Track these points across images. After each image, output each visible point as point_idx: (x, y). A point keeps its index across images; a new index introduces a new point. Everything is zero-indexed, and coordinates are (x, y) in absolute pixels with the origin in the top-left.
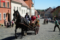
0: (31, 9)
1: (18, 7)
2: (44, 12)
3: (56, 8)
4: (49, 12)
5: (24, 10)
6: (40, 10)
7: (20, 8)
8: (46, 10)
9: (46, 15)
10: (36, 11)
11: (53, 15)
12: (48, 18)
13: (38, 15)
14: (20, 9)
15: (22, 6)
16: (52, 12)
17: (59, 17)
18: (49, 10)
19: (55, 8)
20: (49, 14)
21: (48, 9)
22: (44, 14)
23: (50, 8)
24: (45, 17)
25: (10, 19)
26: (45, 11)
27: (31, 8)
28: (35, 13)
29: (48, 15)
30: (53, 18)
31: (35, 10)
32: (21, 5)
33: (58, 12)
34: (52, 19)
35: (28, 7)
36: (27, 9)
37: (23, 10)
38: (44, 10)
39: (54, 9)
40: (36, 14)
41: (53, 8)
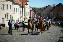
1: (7, 5)
3: (57, 6)
5: (16, 9)
6: (36, 8)
7: (11, 6)
9: (43, 14)
11: (53, 14)
13: (34, 14)
14: (11, 7)
16: (51, 11)
17: (60, 17)
19: (55, 6)
21: (47, 7)
22: (42, 13)
23: (49, 5)
26: (43, 9)
28: (30, 12)
31: (30, 8)
32: (12, 1)
33: (58, 11)
36: (20, 7)
37: (14, 9)
38: (41, 8)
40: (32, 14)
41: (52, 6)
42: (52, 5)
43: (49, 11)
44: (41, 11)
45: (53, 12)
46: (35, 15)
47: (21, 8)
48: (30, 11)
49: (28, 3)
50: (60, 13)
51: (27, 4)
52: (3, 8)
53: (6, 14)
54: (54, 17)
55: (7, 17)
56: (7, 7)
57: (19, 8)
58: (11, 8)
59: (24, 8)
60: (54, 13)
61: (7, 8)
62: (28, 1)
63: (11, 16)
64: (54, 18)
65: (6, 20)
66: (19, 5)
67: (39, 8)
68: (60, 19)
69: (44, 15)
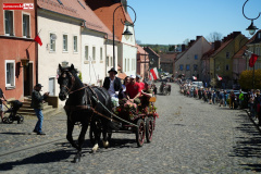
1: (65, 37)
2: (174, 56)
3: (225, 39)
4: (196, 57)
5: (94, 48)
6: (157, 45)
7: (75, 38)
8: (183, 46)
9: (181, 66)
10: (143, 52)
11: (212, 67)
13: (151, 67)
14: (75, 43)
15: (82, 33)
16: (207, 55)
17: (236, 77)
18: (194, 46)
19: (221, 38)
20: (196, 62)
21: (192, 42)
22: (177, 64)
23: (198, 37)
24: (180, 76)
25: (34, 84)
26: (180, 48)
27: (120, 38)
28: (138, 59)
29: (192, 69)
30: (213, 81)
31: (138, 45)
32: (80, 25)
33: (231, 55)
35: (110, 33)
36: (106, 43)
37: (87, 47)
38: (173, 47)
39: (217, 44)
40: (142, 65)
41: (211, 40)
42: (209, 37)
43: (200, 57)
44: (172, 57)
45: (212, 61)
46: (155, 69)
47: (110, 47)
48: (138, 55)
49: (130, 29)
50: (236, 62)
51: (127, 33)
52: (53, 46)
54: (215, 77)
56: (65, 42)
57: (103, 46)
58: (75, 48)
59: (120, 45)
60: (218, 63)
61: (65, 47)
62: (132, 25)
64: (217, 80)
66: (103, 35)
67: (165, 46)
68: (236, 82)
69: (181, 69)
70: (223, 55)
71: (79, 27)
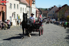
0: (31, 7)
1: (15, 4)
2: (47, 12)
3: (62, 7)
4: (54, 12)
5: (23, 8)
7: (18, 5)
8: (50, 8)
10: (38, 10)
11: (58, 15)
12: (53, 19)
14: (18, 7)
15: (20, 3)
17: (65, 18)
18: (53, 9)
20: (54, 13)
22: (48, 14)
23: (54, 6)
24: (49, 18)
25: (5, 18)
27: (31, 5)
28: (36, 12)
29: (52, 15)
30: (58, 19)
31: (36, 8)
32: (19, 1)
34: (56, 20)
35: (28, 4)
37: (21, 8)
38: (47, 9)
39: (60, 8)
41: (58, 7)
42: (58, 6)
43: (55, 12)
44: (46, 12)
45: (58, 13)
47: (28, 8)
50: (65, 13)
52: (11, 7)
53: (13, 13)
55: (14, 16)
56: (15, 6)
57: (26, 8)
58: (18, 8)
60: (60, 14)
61: (15, 7)
63: (18, 15)
65: (13, 18)
66: (26, 4)
67: (44, 9)
68: (65, 19)
69: (49, 16)
70: (62, 11)
71: (19, 2)
